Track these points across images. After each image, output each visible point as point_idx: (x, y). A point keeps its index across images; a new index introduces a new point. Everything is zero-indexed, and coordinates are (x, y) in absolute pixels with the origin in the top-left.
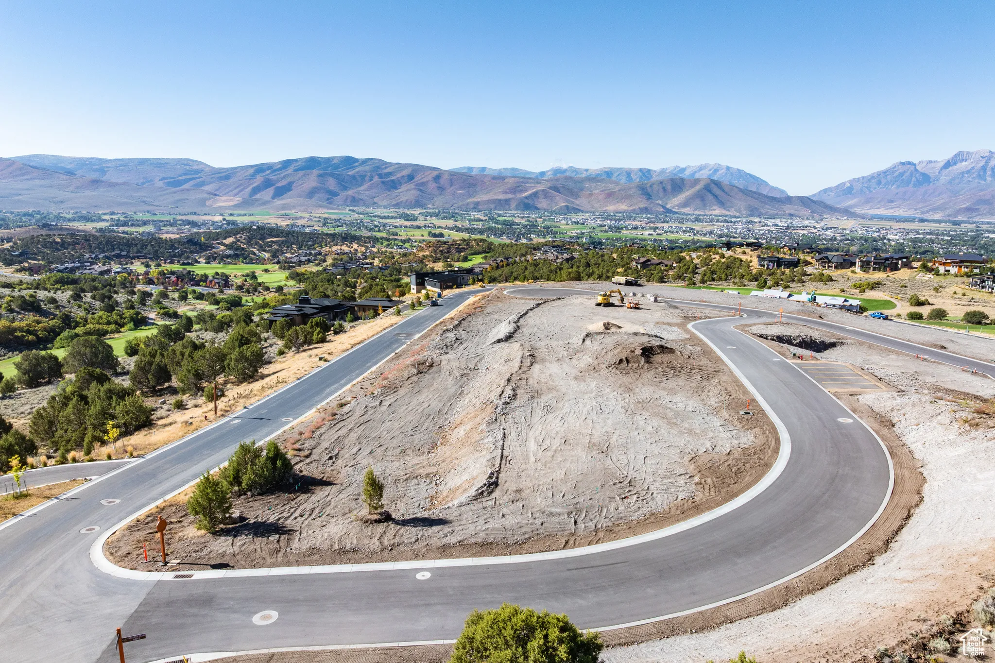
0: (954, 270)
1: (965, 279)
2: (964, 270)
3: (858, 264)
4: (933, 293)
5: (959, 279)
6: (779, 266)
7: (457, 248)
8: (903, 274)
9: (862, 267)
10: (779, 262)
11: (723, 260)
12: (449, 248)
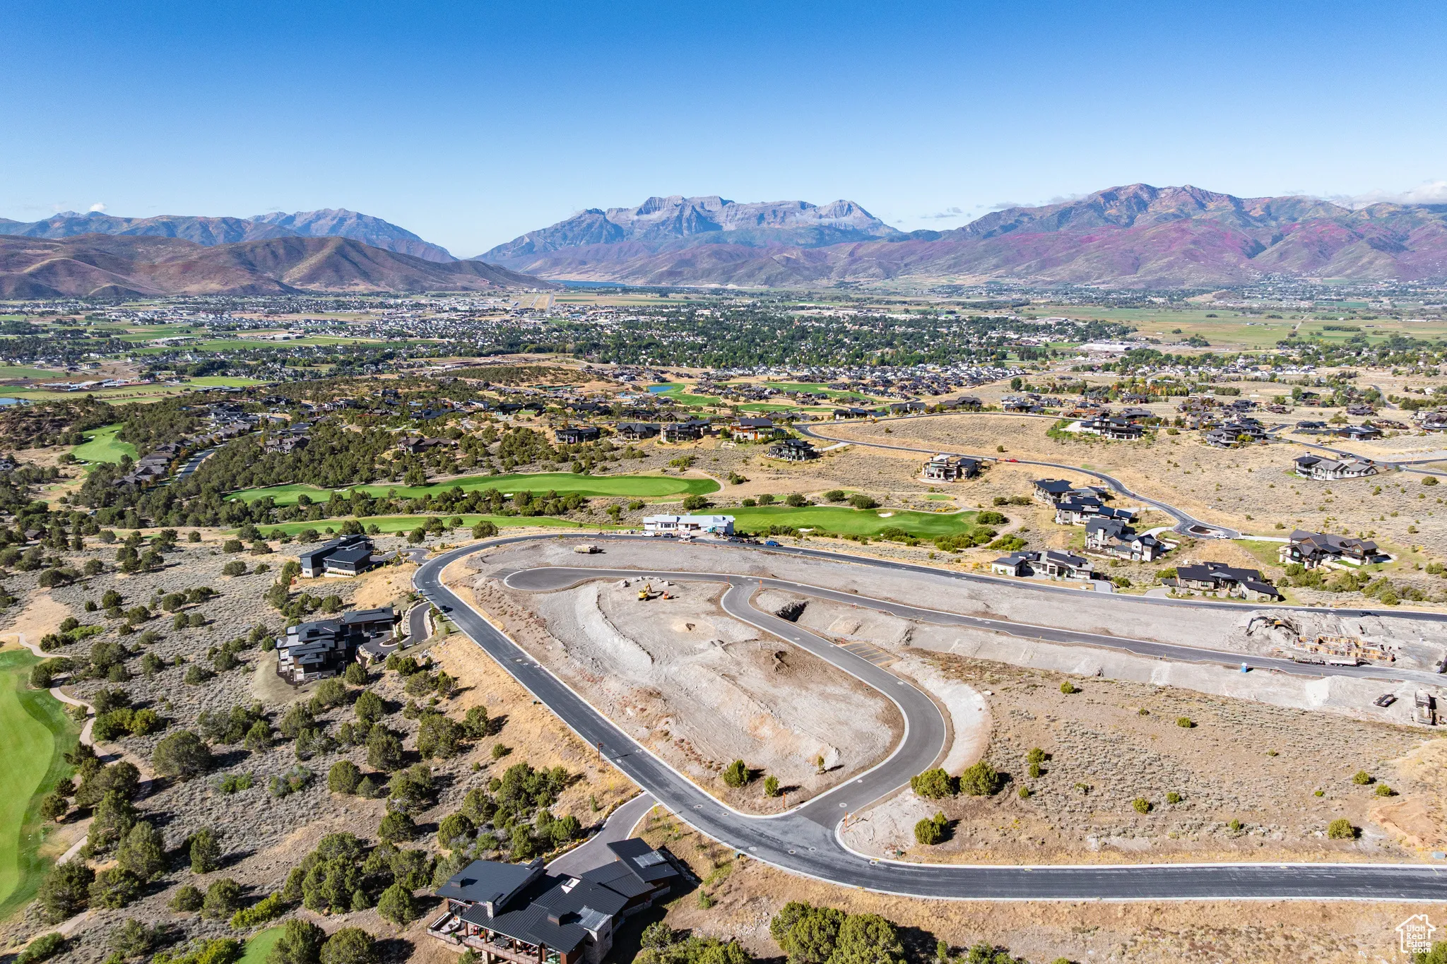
0: (751, 437)
1: (764, 447)
2: (760, 436)
3: (663, 433)
4: (743, 465)
5: (758, 447)
6: (581, 439)
7: (52, 421)
8: (707, 442)
9: (668, 437)
10: (580, 435)
11: (511, 432)
12: (38, 423)
